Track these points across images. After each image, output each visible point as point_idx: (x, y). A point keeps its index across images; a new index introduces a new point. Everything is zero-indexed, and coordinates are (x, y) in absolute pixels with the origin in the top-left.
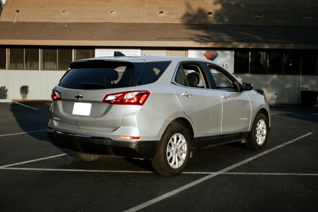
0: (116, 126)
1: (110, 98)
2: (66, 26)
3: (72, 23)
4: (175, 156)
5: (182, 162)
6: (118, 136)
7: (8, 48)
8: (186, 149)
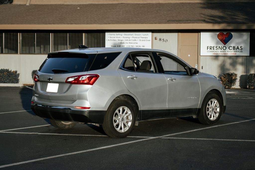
0: (74, 99)
1: (70, 80)
2: (78, 8)
3: (85, 5)
4: (121, 123)
5: (127, 129)
6: (75, 107)
7: (20, 33)
8: (131, 119)
